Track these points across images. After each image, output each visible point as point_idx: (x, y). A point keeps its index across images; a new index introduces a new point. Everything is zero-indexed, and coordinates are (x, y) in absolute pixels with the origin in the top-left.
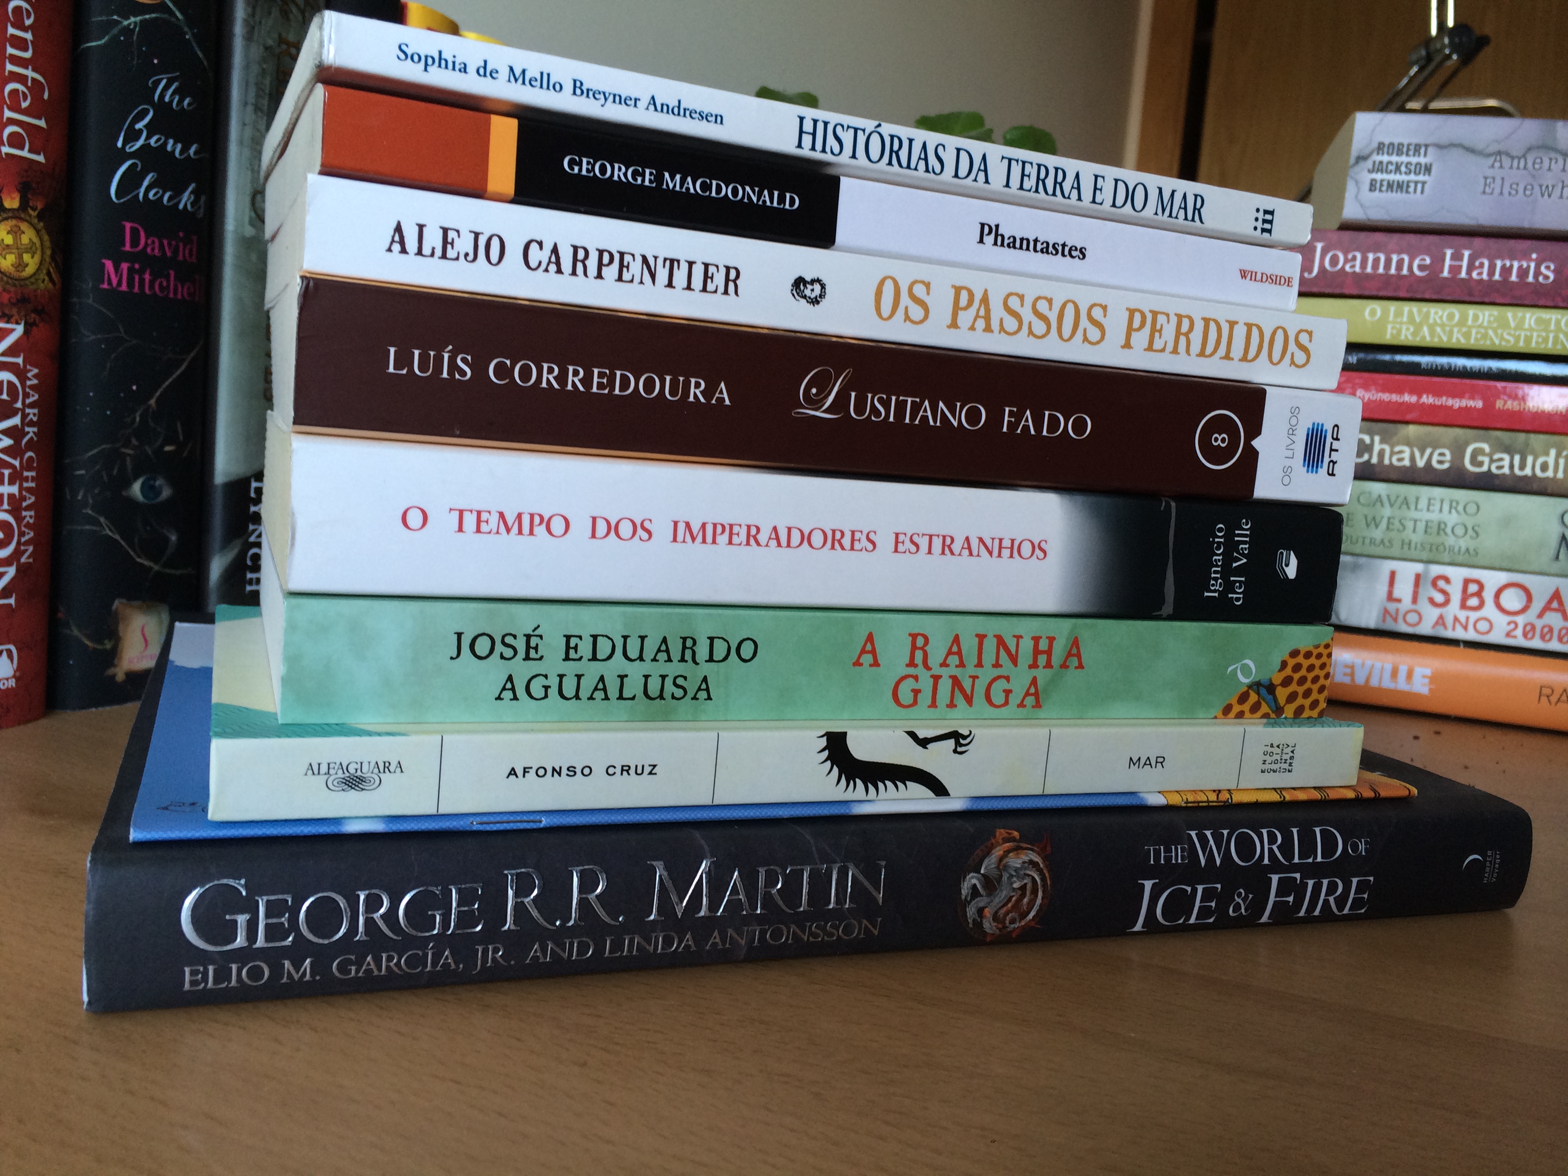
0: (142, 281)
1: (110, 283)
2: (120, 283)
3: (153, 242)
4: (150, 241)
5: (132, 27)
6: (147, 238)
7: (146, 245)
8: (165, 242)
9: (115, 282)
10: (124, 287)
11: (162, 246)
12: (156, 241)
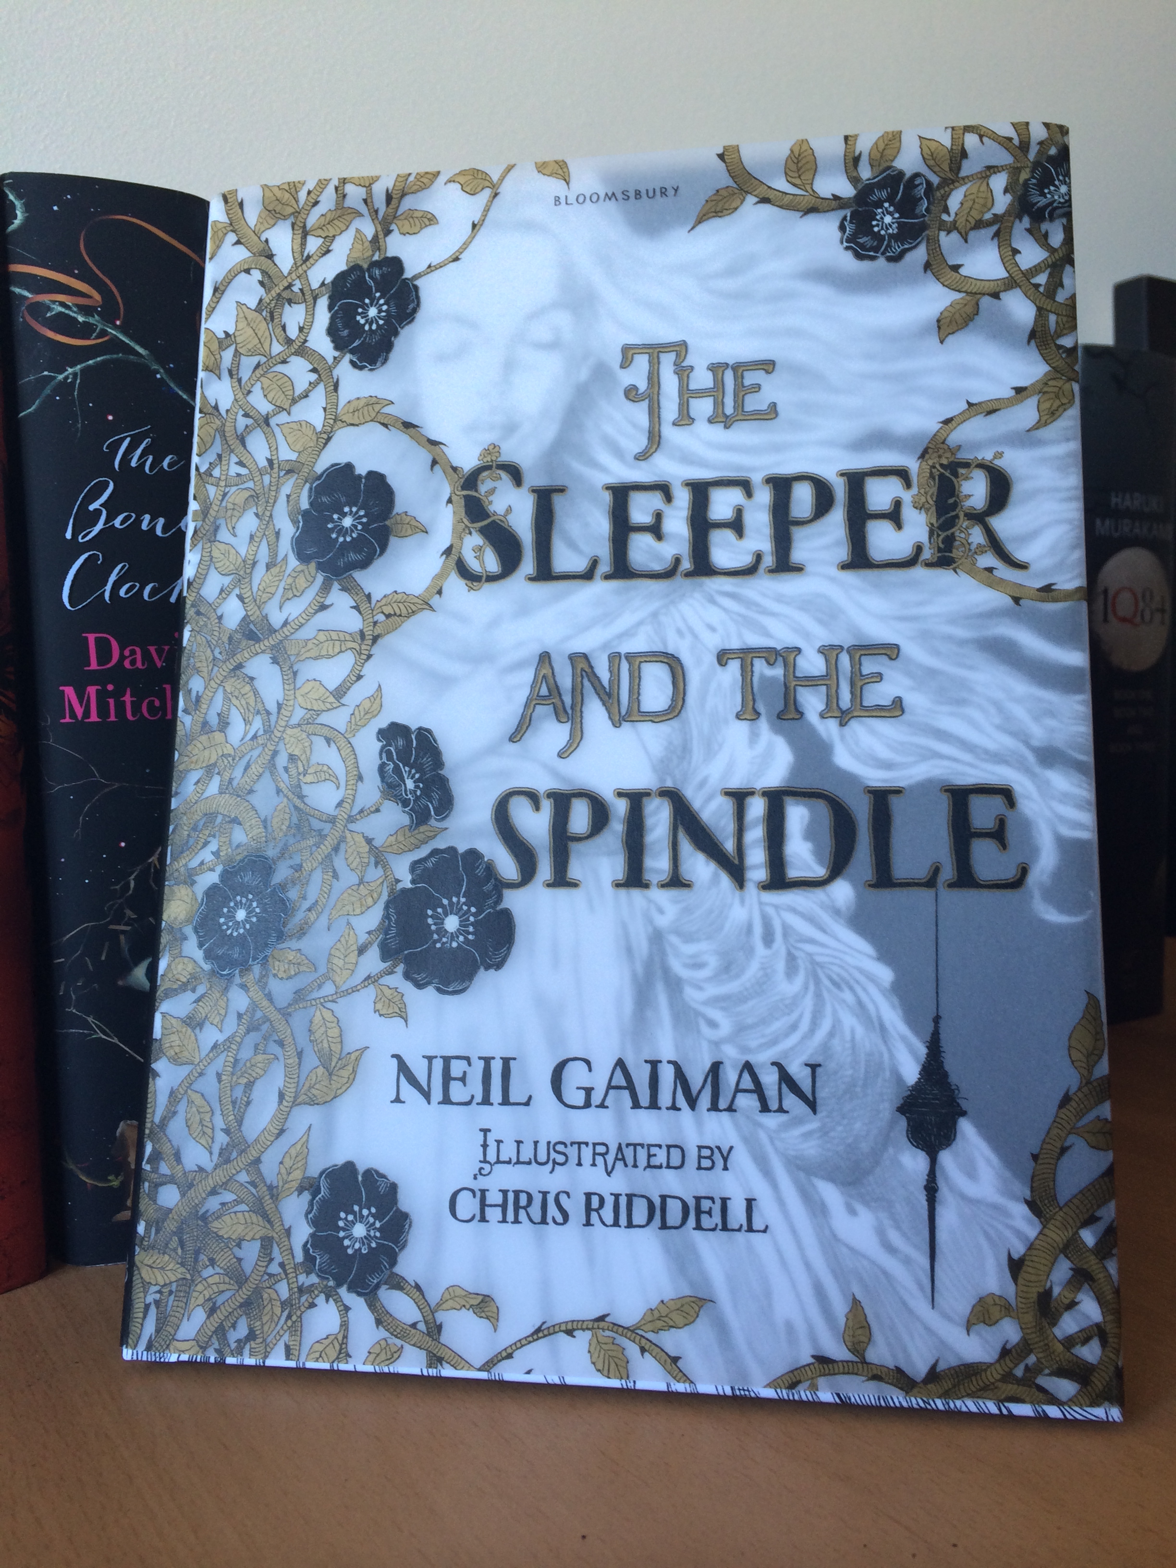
0: (120, 707)
1: (73, 715)
2: (87, 714)
3: (133, 652)
4: (127, 653)
5: (69, 380)
6: (122, 649)
7: (122, 657)
8: (152, 649)
9: (79, 711)
10: (94, 718)
11: (147, 656)
12: (138, 650)
